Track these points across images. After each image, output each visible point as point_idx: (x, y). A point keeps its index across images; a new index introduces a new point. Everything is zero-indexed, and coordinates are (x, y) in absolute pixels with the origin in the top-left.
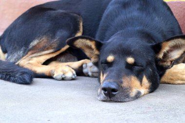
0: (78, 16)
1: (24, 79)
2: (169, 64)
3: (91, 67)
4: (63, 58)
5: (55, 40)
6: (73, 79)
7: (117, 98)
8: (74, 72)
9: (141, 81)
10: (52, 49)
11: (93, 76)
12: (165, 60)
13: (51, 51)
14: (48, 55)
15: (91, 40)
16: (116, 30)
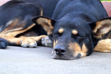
0: (40, 7)
1: (1, 45)
2: (101, 37)
3: (47, 40)
4: (28, 34)
5: (24, 21)
6: (34, 47)
7: (65, 57)
8: (36, 43)
9: (81, 47)
10: (22, 27)
11: (48, 46)
12: (98, 34)
13: (21, 28)
14: (19, 31)
15: (48, 19)
16: (65, 14)
